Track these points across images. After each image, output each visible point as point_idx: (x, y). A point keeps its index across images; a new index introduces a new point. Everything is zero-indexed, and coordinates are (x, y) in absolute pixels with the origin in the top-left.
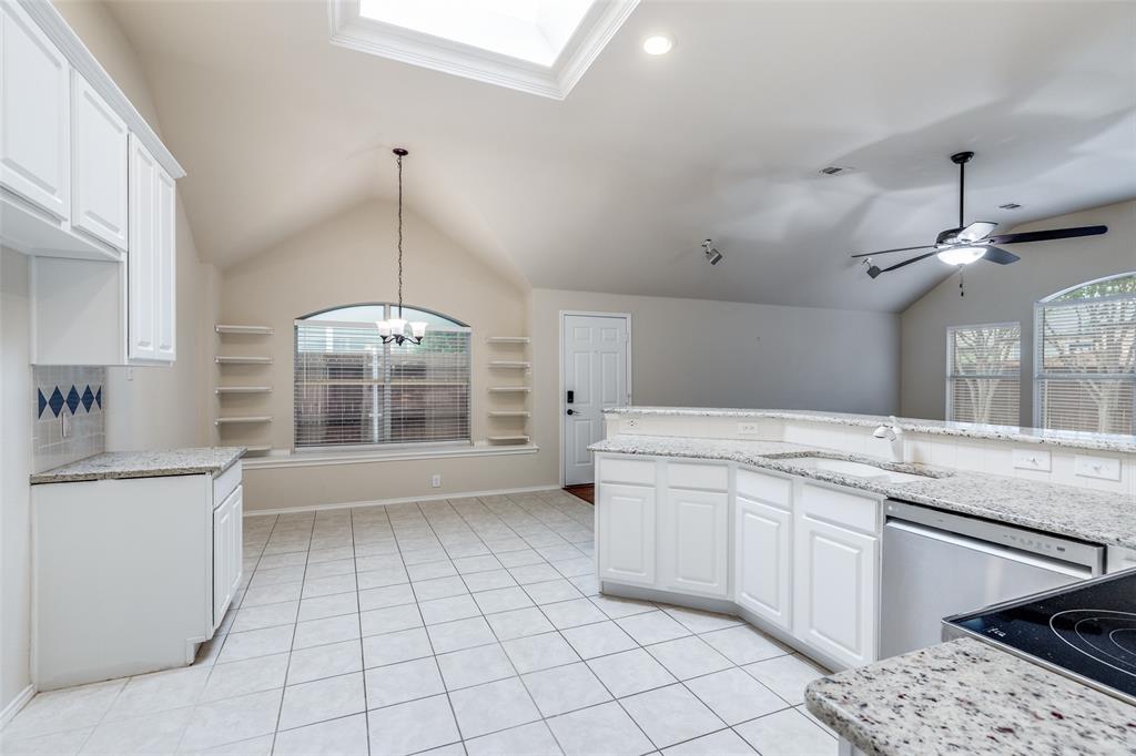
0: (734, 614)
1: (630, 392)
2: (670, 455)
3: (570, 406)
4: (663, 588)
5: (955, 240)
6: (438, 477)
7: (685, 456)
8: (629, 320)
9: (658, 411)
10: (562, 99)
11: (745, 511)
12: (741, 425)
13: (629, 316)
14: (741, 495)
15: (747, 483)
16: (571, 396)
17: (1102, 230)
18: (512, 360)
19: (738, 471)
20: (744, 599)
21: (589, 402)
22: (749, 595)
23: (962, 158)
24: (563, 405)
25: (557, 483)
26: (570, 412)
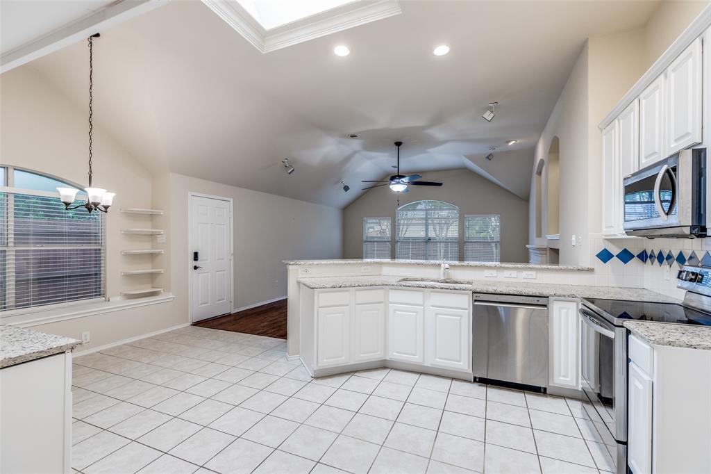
0: (383, 366)
1: (232, 252)
2: (359, 286)
3: (196, 263)
4: (352, 362)
5: (398, 180)
6: (88, 333)
7: (366, 286)
8: (232, 202)
9: (322, 262)
10: (264, 53)
11: (395, 310)
12: (363, 268)
13: (232, 200)
14: (391, 303)
15: (395, 296)
16: (196, 256)
17: (440, 184)
18: (145, 227)
19: (390, 291)
20: (394, 355)
21: (207, 260)
22: (398, 352)
23: (398, 144)
24: (192, 263)
25: (188, 322)
26: (196, 268)
